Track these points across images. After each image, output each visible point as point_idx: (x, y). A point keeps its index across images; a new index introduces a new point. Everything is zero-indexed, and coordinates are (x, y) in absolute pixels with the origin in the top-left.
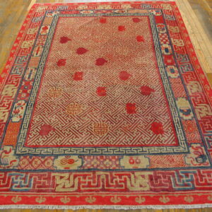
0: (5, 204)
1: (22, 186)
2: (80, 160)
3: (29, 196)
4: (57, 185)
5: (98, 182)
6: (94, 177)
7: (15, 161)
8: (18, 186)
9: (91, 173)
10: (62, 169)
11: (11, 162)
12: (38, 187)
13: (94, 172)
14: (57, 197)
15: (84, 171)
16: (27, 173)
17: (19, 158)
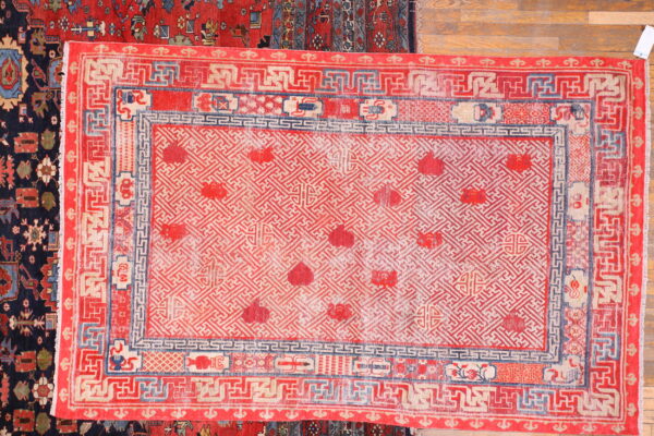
0: (638, 363)
1: (613, 345)
2: (573, 272)
3: (627, 334)
4: (612, 301)
5: (609, 249)
6: (602, 254)
7: (571, 360)
8: (613, 350)
9: (596, 258)
10: (586, 295)
11: (572, 366)
12: (613, 324)
13: (595, 254)
14: (630, 300)
15: (591, 268)
16: (592, 342)
17: (566, 356)
